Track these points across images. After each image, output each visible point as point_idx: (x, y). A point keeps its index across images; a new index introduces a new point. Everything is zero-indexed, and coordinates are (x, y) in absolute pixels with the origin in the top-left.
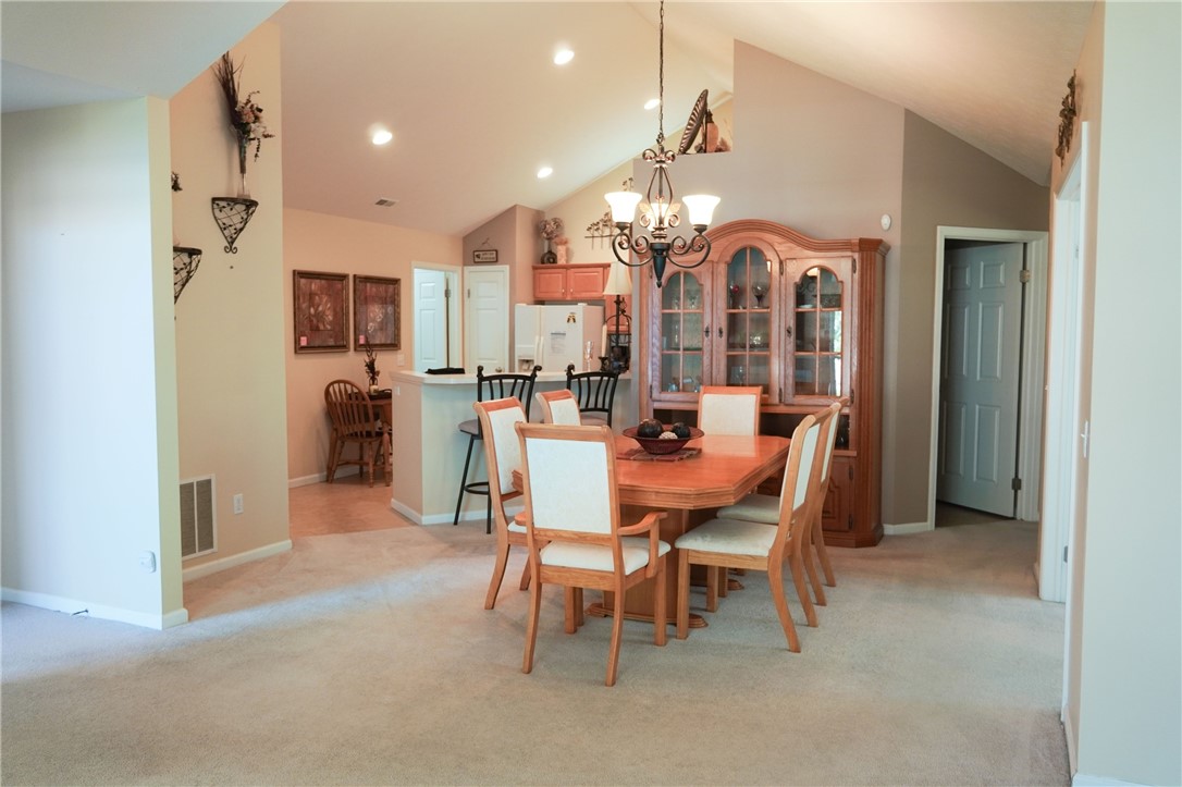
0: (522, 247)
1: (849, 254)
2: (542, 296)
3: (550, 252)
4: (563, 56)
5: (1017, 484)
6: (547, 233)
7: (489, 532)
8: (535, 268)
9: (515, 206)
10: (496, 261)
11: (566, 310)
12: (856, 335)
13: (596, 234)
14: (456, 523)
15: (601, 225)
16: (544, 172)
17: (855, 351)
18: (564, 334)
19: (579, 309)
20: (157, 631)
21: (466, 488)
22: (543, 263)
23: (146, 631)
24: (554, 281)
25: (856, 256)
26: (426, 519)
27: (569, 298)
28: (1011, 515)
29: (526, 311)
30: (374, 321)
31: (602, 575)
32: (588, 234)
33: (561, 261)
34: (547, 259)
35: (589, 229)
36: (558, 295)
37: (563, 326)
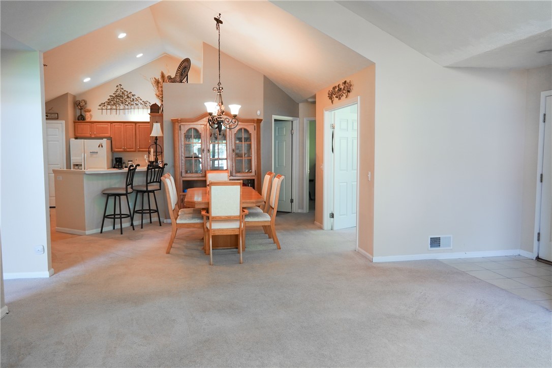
0: (70, 113)
1: (253, 124)
2: (78, 135)
3: (81, 115)
4: (122, 36)
5: (292, 201)
6: (80, 106)
7: (122, 234)
8: (75, 122)
9: (67, 94)
10: (57, 119)
11: (99, 142)
12: (256, 152)
13: (104, 108)
14: (101, 232)
15: (106, 104)
16: (87, 80)
17: (256, 157)
18: (97, 153)
19: (104, 142)
20: (46, 278)
21: (105, 217)
22: (78, 120)
24: (85, 128)
25: (255, 124)
26: (88, 232)
27: (93, 136)
28: (290, 211)
29: (73, 141)
32: (100, 108)
33: (88, 120)
34: (81, 118)
35: (100, 105)
36: (88, 135)
37: (96, 149)
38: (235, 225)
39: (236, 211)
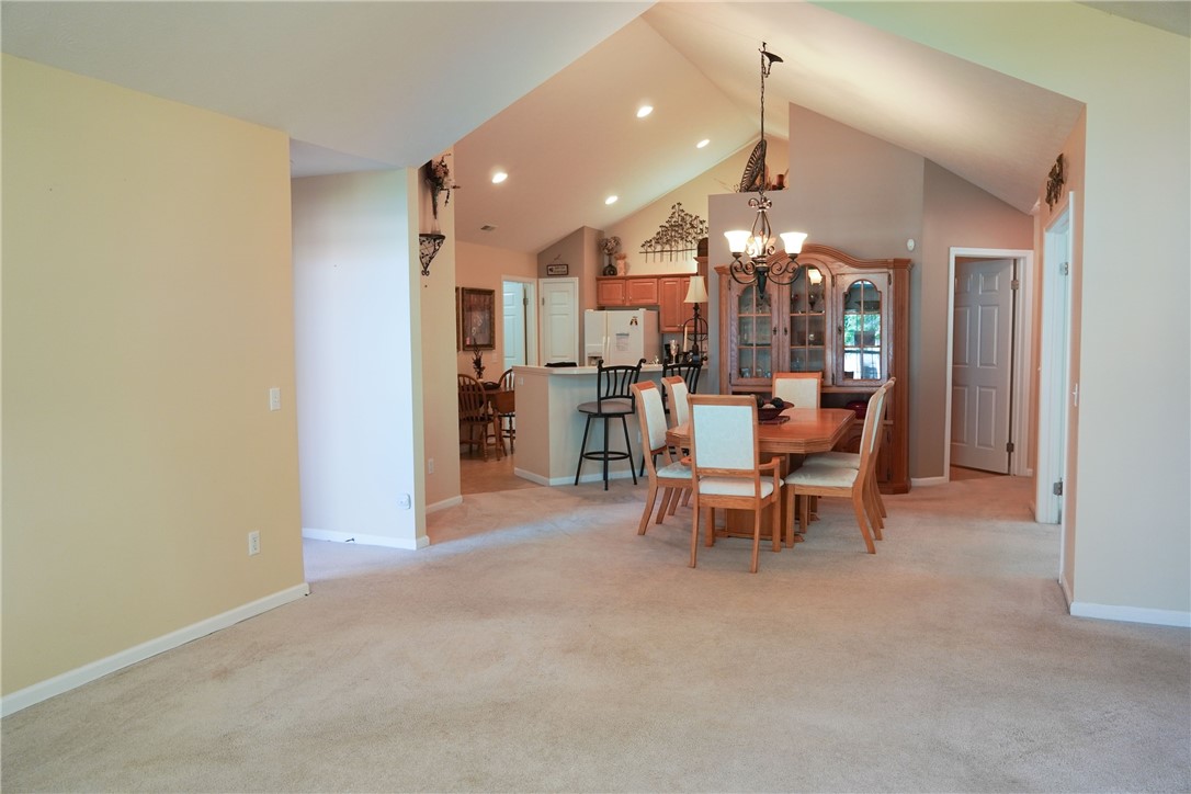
0: (588, 262)
1: (886, 270)
2: (603, 303)
3: (610, 265)
4: (644, 111)
5: (1010, 448)
6: (608, 248)
8: (598, 279)
9: (581, 230)
10: (566, 274)
11: (630, 314)
12: (891, 332)
13: (649, 250)
15: (653, 242)
16: (611, 200)
17: (891, 344)
18: (628, 335)
19: (640, 314)
20: (412, 551)
21: (585, 456)
22: (605, 275)
23: (405, 551)
24: (615, 290)
25: (891, 272)
26: (553, 481)
27: (628, 304)
28: (1006, 472)
29: (591, 314)
30: (476, 325)
31: (745, 499)
32: (643, 250)
33: (621, 273)
34: (609, 272)
35: (643, 246)
36: (619, 302)
37: (626, 328)
38: (746, 490)
39: (746, 460)
